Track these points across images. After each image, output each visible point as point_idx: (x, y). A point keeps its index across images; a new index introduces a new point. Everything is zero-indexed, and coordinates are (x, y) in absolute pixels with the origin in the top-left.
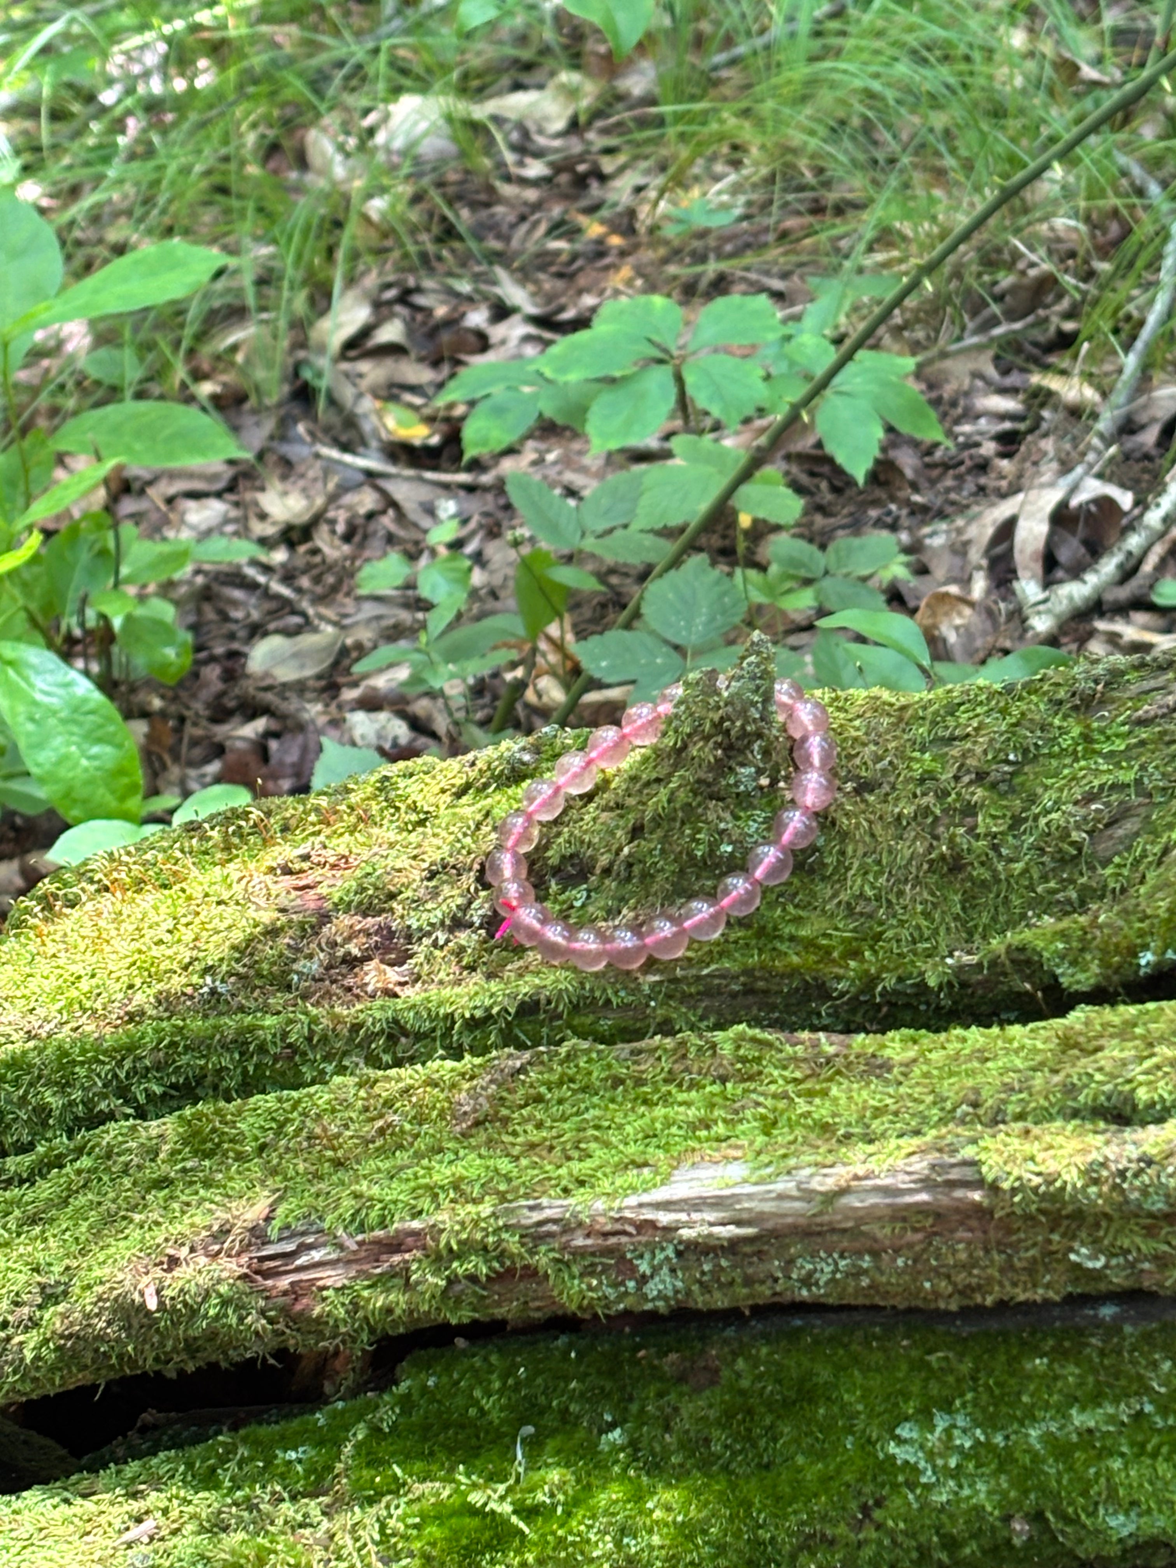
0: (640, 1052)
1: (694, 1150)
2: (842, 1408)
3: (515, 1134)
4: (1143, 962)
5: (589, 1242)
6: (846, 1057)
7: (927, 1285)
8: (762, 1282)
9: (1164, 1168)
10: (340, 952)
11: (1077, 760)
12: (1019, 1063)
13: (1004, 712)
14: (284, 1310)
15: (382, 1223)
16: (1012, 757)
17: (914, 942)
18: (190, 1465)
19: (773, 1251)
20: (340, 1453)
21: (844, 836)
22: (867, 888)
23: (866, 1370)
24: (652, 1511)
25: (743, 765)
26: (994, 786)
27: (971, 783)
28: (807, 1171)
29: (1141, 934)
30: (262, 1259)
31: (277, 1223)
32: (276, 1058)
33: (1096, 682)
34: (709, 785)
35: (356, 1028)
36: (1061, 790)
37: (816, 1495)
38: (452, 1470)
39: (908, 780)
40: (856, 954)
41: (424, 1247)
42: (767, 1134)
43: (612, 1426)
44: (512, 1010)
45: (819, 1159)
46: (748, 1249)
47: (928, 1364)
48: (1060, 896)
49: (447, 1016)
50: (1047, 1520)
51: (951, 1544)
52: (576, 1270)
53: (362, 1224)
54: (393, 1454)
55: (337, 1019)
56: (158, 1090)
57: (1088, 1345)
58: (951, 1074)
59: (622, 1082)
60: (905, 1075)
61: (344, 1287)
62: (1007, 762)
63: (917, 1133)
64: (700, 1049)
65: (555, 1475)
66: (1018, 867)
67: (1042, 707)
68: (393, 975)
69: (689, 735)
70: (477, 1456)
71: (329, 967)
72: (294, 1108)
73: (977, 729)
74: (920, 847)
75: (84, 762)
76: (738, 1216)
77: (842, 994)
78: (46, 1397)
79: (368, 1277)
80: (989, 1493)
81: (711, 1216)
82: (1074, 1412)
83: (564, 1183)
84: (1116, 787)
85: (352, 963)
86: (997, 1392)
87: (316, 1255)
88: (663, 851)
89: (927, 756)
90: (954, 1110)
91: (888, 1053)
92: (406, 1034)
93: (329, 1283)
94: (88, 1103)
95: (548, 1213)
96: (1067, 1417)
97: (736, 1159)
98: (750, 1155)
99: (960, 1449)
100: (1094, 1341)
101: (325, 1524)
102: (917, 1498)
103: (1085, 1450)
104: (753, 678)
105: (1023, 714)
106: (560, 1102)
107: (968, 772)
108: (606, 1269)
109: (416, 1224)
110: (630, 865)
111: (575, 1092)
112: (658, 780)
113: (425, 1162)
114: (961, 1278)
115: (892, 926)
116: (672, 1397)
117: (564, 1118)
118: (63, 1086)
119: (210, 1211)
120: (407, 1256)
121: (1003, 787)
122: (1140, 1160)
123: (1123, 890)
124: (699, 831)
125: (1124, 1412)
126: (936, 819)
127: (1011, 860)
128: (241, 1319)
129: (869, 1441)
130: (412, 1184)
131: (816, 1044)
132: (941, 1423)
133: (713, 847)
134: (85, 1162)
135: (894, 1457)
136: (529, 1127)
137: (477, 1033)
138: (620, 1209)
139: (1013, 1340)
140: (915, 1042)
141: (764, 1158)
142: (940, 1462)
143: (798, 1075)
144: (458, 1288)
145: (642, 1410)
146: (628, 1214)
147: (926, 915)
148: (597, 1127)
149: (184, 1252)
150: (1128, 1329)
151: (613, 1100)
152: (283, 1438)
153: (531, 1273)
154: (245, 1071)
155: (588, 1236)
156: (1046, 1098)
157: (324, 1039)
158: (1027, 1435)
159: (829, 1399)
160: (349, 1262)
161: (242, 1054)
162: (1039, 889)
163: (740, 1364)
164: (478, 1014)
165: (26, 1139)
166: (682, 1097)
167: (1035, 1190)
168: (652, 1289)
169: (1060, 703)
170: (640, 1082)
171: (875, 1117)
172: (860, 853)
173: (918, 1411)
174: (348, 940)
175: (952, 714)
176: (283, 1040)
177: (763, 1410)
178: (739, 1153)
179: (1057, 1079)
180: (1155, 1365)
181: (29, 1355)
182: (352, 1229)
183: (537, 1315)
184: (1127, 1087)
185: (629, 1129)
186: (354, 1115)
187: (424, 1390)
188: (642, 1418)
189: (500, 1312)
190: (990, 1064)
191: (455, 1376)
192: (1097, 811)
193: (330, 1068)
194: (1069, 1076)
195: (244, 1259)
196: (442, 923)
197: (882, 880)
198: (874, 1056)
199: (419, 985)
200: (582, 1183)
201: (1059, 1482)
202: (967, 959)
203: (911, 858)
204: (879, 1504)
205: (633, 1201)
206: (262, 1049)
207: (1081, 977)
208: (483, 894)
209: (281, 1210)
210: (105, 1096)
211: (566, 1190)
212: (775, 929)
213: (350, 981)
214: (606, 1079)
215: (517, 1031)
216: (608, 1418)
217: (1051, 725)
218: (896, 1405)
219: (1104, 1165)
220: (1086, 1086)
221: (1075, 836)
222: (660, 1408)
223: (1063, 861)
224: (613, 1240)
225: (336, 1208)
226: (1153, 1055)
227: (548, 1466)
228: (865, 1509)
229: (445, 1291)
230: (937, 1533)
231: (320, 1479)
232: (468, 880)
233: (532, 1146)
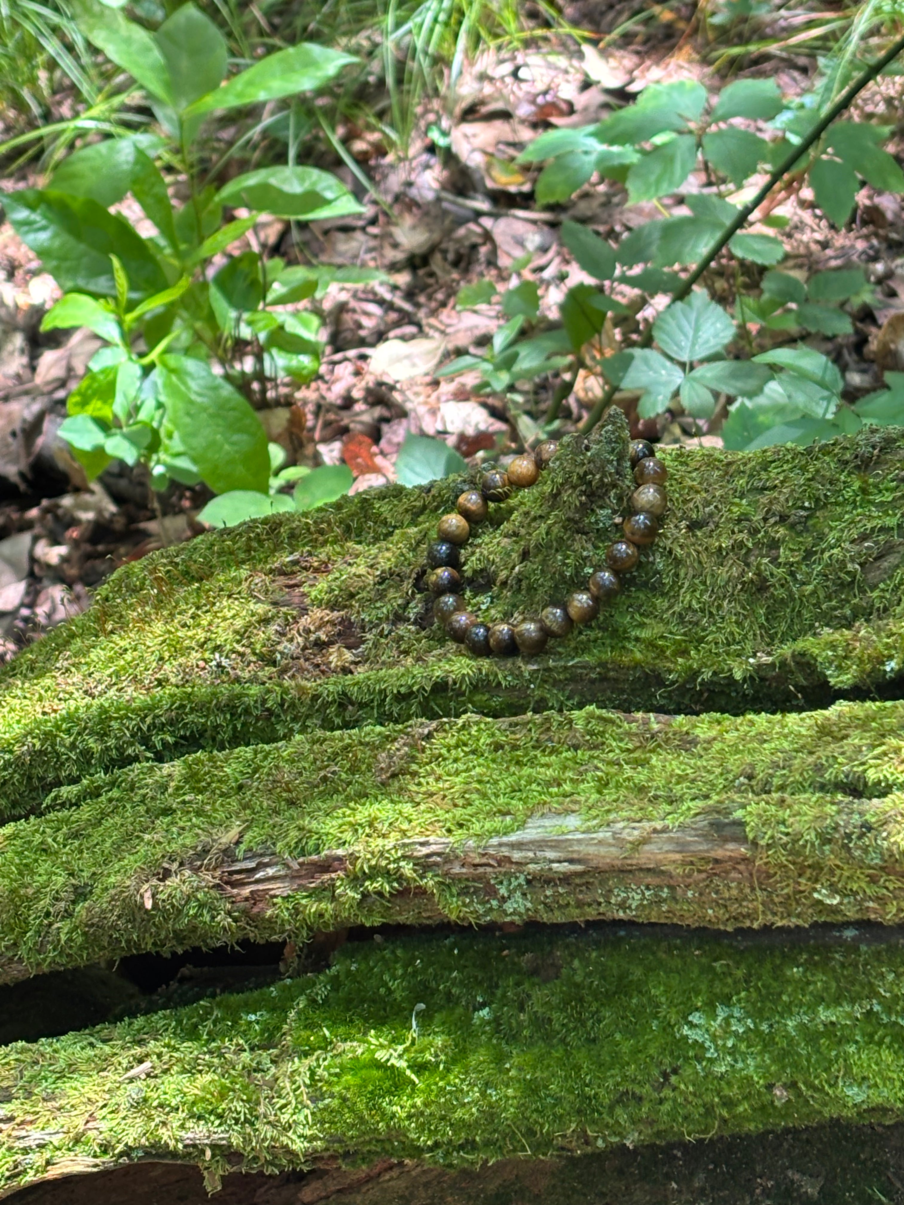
0: (516, 725)
1: (545, 803)
2: (650, 999)
3: (419, 784)
4: (888, 669)
5: (464, 870)
6: (666, 733)
7: (710, 912)
8: (590, 905)
9: (880, 833)
10: (312, 637)
11: (855, 508)
12: (786, 745)
13: (804, 469)
14: (245, 912)
15: (317, 850)
16: (807, 504)
17: (729, 644)
18: (179, 1022)
19: (597, 882)
20: (286, 1017)
21: (678, 562)
22: (694, 602)
23: (669, 971)
24: (509, 1070)
25: (602, 507)
26: (792, 527)
27: (776, 523)
28: (621, 825)
29: (887, 646)
30: (231, 873)
31: (243, 847)
32: (258, 719)
33: (874, 447)
34: (576, 522)
35: (315, 698)
36: (842, 531)
37: (628, 1064)
38: (365, 1034)
39: (728, 520)
40: (684, 653)
41: (345, 869)
42: (600, 792)
43: (483, 1005)
44: (428, 689)
45: (633, 815)
46: (577, 881)
47: (713, 969)
48: (837, 613)
49: (381, 691)
50: (799, 1089)
51: (729, 1103)
52: (454, 891)
53: (303, 849)
54: (324, 1020)
55: (302, 690)
56: (170, 740)
57: (834, 959)
58: (737, 752)
59: (502, 747)
60: (705, 749)
61: (289, 896)
62: (803, 508)
63: (707, 797)
64: (560, 724)
65: (439, 1041)
66: (810, 588)
67: (832, 465)
68: (348, 656)
69: (562, 484)
70: (383, 1024)
71: (304, 648)
72: (265, 758)
73: (782, 482)
74: (735, 572)
75: (227, 447)
76: (570, 856)
77: (673, 683)
78: (76, 969)
79: (306, 889)
80: (757, 1067)
81: (550, 854)
82: (821, 1009)
83: (448, 824)
84: (883, 529)
85: (321, 646)
86: (764, 992)
87: (270, 871)
88: (542, 571)
89: (744, 502)
90: (733, 781)
91: (697, 731)
92: (353, 704)
93: (277, 892)
94: (120, 749)
95: (433, 848)
96: (815, 1012)
97: (573, 812)
98: (584, 810)
99: (736, 1034)
100: (837, 956)
101: (273, 1070)
102: (703, 1069)
103: (829, 1038)
104: (610, 442)
105: (817, 471)
106: (456, 760)
107: (774, 515)
108: (476, 891)
109: (340, 852)
110: (520, 581)
111: (466, 754)
112: (541, 517)
113: (352, 804)
114: (734, 908)
115: (712, 632)
116: (526, 986)
117: (457, 773)
118: (102, 736)
119: (197, 835)
120: (333, 875)
121: (799, 528)
122: (862, 826)
123: (886, 609)
124: (568, 557)
125: (858, 1012)
126: (749, 550)
127: (804, 584)
128: (213, 918)
129: (669, 1024)
130: (340, 821)
131: (646, 722)
132: (722, 1013)
133: (578, 570)
134: (115, 793)
135: (687, 1037)
136: (431, 780)
137: (403, 704)
138: (485, 848)
139: (777, 953)
140: (719, 723)
141: (594, 812)
142: (720, 1042)
143: (630, 746)
144: (369, 900)
145: (504, 995)
146: (491, 851)
147: (738, 624)
148: (480, 782)
149: (175, 866)
150: (863, 948)
151: (494, 761)
152: (246, 1004)
153: (422, 892)
154: (235, 728)
155: (463, 866)
156: (801, 774)
157: (293, 705)
158: (786, 1025)
159: (640, 992)
160: (293, 878)
161: (232, 715)
162: (824, 607)
163: (576, 963)
164: (403, 690)
165: (75, 773)
166: (544, 760)
167: (784, 846)
168: (509, 907)
169: (847, 462)
170: (515, 747)
171: (678, 783)
172: (690, 576)
173: (705, 1004)
174: (319, 628)
175: (766, 470)
176: (262, 705)
177: (590, 998)
178: (576, 807)
179: (811, 759)
180: (882, 976)
181: (63, 938)
182: (295, 853)
183: (428, 922)
184: (861, 768)
185: (502, 784)
186: (306, 765)
187: (349, 972)
188: (504, 1001)
189: (401, 919)
190: (765, 745)
191: (371, 964)
192: (867, 548)
193: (297, 727)
194: (819, 758)
195: (218, 873)
196: (387, 618)
197: (706, 597)
198: (687, 733)
199: (367, 665)
200: (461, 826)
201: (808, 1061)
202: (766, 659)
203: (729, 580)
204: (675, 1071)
205: (495, 841)
206: (247, 711)
207: (844, 678)
208: (418, 596)
209: (247, 837)
210: (132, 744)
211: (449, 831)
212: (625, 632)
213: (318, 660)
214: (490, 745)
215: (432, 704)
216: (480, 999)
217: (838, 480)
218: (689, 998)
219: (835, 829)
220: (831, 766)
221: (850, 567)
222: (515, 994)
223: (843, 586)
224: (481, 870)
225: (285, 837)
226: (883, 744)
227: (435, 1033)
228: (666, 1076)
229: (360, 903)
230: (718, 1095)
231: (271, 1036)
232: (407, 586)
233: (432, 795)
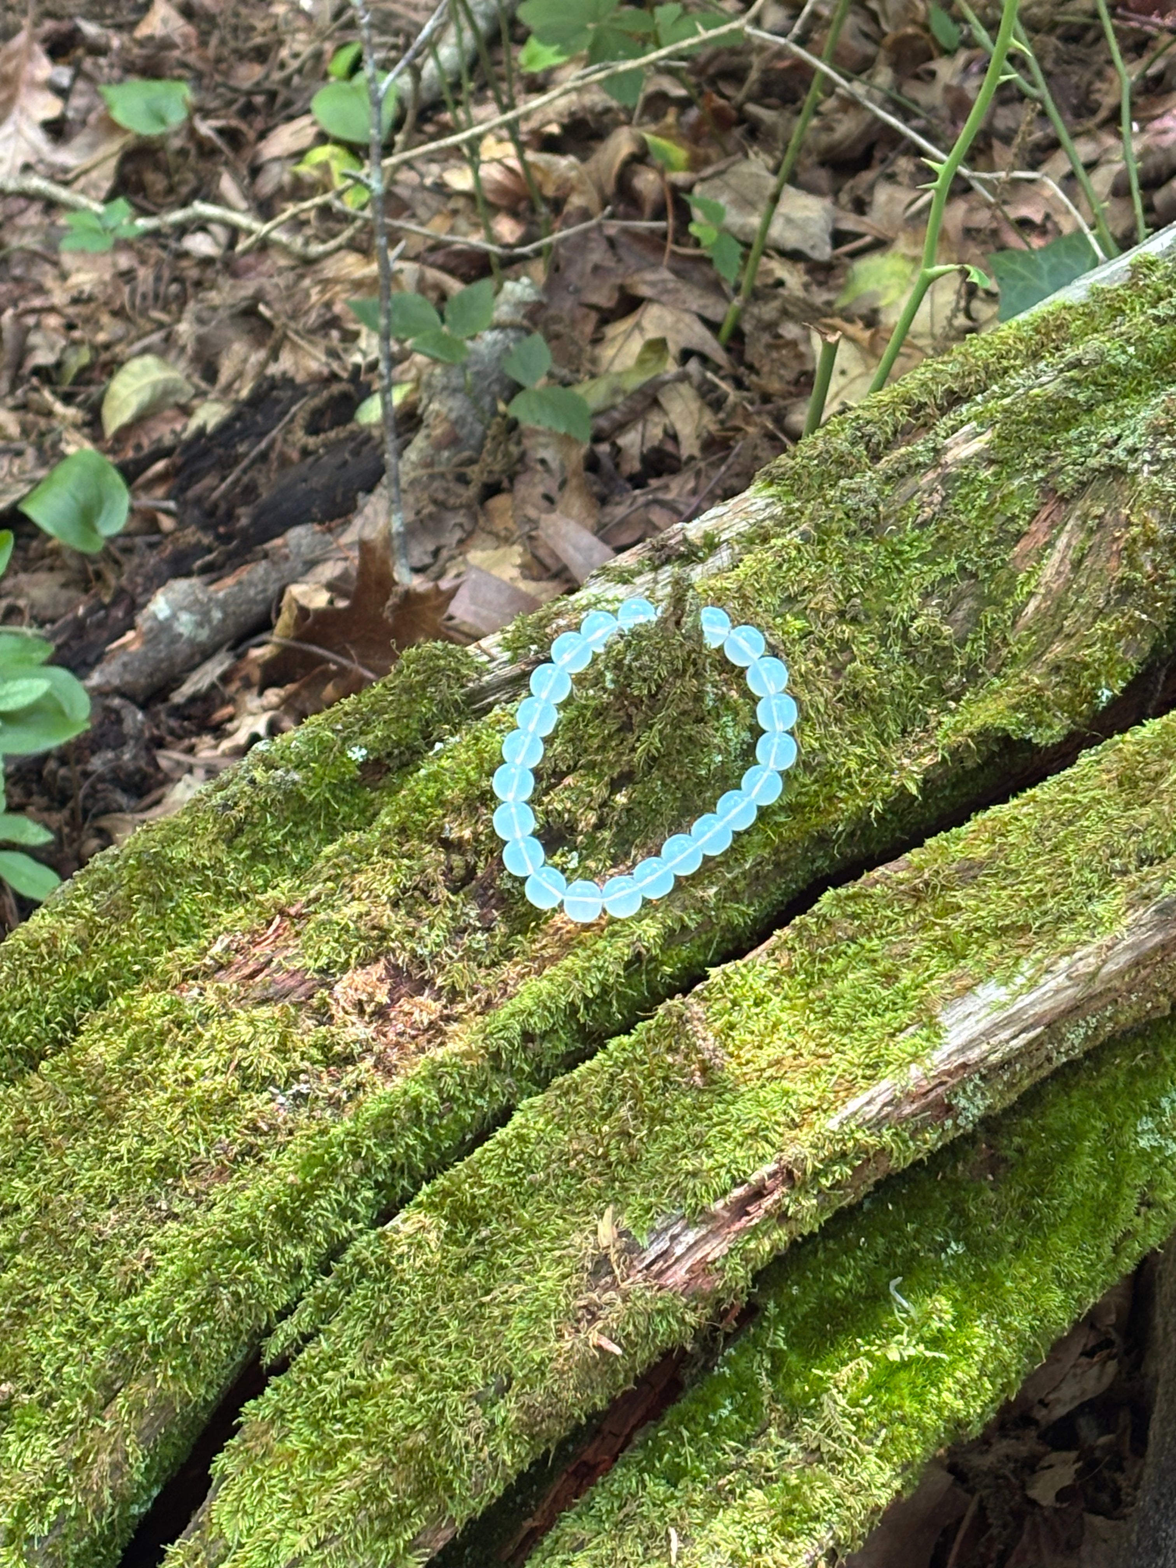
0: (773, 950)
4: (1103, 699)
5: (915, 1106)
7: (1149, 1005)
8: (1044, 1064)
10: (371, 1007)
11: (901, 572)
14: (700, 1296)
15: (736, 1182)
16: (855, 591)
17: (866, 767)
20: (758, 1387)
26: (854, 619)
27: (837, 624)
28: (1064, 963)
29: (1093, 678)
30: (648, 1267)
31: (638, 1233)
33: (875, 505)
36: (903, 600)
38: (854, 1346)
39: (790, 643)
40: (836, 797)
41: (785, 1182)
43: (947, 1243)
46: (1033, 1048)
47: (1137, 1067)
48: (951, 683)
52: (908, 1134)
53: (715, 1192)
59: (780, 981)
60: (1010, 863)
61: (730, 1251)
62: (852, 596)
66: (899, 673)
67: (843, 542)
70: (864, 1326)
73: (808, 581)
74: (827, 692)
76: (1026, 1024)
79: (747, 1231)
83: (859, 1073)
84: (944, 580)
85: (381, 1012)
87: (689, 1239)
88: (663, 786)
89: (787, 618)
90: (1106, 869)
91: (959, 856)
93: (714, 1255)
95: (878, 1102)
97: (972, 986)
108: (927, 1121)
109: (768, 1168)
110: (629, 810)
117: (773, 1030)
118: (300, 1237)
120: (776, 1196)
121: (861, 617)
126: (826, 663)
127: (891, 671)
129: (1125, 1147)
130: (737, 1140)
131: (888, 878)
132: (1166, 1104)
133: (709, 763)
135: (1143, 1148)
136: (750, 1052)
138: (935, 1067)
141: (1000, 974)
144: (820, 1200)
145: (967, 1218)
146: (940, 1068)
149: (593, 1297)
153: (880, 1154)
154: (424, 1140)
155: (914, 1101)
159: (1088, 1132)
162: (921, 685)
166: (836, 968)
168: (966, 1117)
169: (855, 533)
170: (792, 974)
173: (1152, 1105)
174: (373, 993)
175: (782, 577)
178: (966, 981)
181: (507, 1458)
187: (792, 1300)
188: (970, 1224)
192: (938, 605)
195: (640, 1275)
198: (947, 864)
200: (876, 1066)
202: (930, 760)
204: (1150, 1189)
205: (940, 1055)
207: (1051, 732)
209: (627, 1222)
211: (868, 1078)
213: (399, 1027)
214: (767, 985)
216: (940, 1238)
217: (862, 553)
223: (936, 654)
224: (932, 1095)
231: (760, 1416)
233: (776, 1063)
